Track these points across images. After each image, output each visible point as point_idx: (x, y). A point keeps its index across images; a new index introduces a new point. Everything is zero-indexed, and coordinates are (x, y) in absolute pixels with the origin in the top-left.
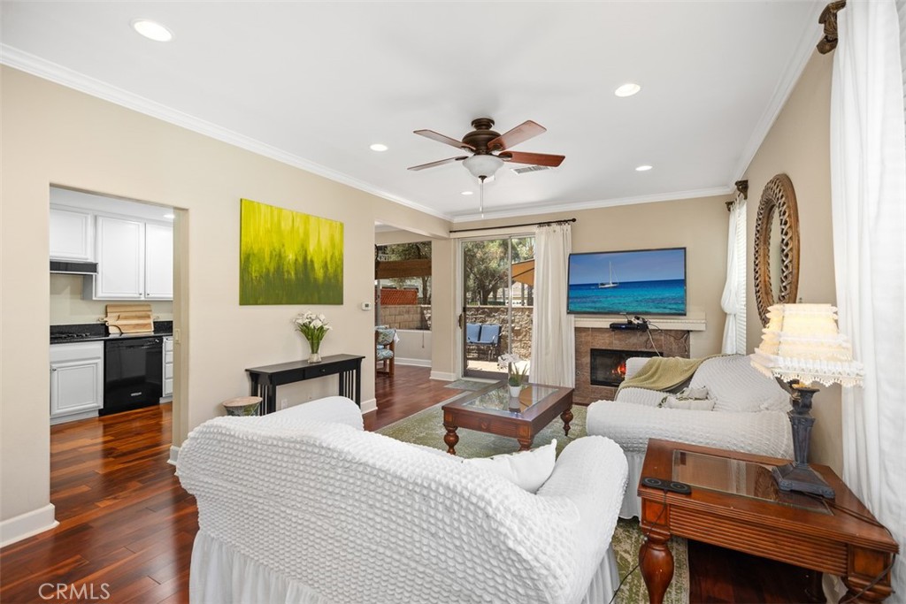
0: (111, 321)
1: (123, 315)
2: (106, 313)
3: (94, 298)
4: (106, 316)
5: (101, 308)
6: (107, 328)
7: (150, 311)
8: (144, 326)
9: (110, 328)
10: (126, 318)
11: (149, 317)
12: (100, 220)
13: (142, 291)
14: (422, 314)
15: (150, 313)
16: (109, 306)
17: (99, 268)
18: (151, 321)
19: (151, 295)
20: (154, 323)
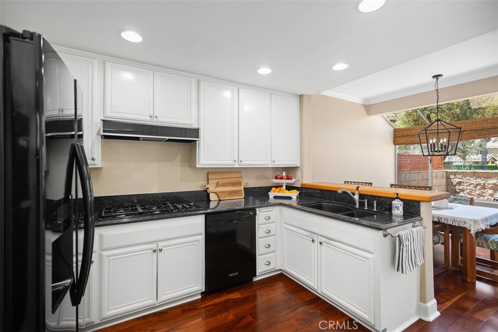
0: (212, 188)
1: (221, 181)
2: (208, 180)
3: (198, 166)
4: (208, 183)
5: (203, 176)
6: (208, 194)
7: (241, 177)
8: (237, 192)
9: (211, 195)
10: (223, 185)
11: (240, 184)
12: (202, 84)
13: (236, 159)
14: (448, 178)
15: (241, 180)
16: (210, 172)
17: (202, 133)
18: (242, 188)
19: (244, 162)
20: (244, 188)
